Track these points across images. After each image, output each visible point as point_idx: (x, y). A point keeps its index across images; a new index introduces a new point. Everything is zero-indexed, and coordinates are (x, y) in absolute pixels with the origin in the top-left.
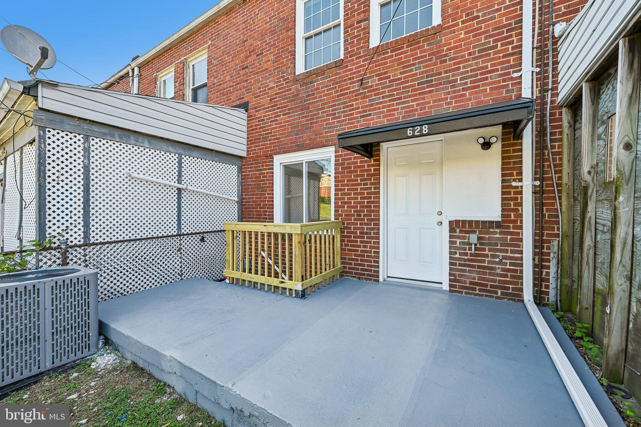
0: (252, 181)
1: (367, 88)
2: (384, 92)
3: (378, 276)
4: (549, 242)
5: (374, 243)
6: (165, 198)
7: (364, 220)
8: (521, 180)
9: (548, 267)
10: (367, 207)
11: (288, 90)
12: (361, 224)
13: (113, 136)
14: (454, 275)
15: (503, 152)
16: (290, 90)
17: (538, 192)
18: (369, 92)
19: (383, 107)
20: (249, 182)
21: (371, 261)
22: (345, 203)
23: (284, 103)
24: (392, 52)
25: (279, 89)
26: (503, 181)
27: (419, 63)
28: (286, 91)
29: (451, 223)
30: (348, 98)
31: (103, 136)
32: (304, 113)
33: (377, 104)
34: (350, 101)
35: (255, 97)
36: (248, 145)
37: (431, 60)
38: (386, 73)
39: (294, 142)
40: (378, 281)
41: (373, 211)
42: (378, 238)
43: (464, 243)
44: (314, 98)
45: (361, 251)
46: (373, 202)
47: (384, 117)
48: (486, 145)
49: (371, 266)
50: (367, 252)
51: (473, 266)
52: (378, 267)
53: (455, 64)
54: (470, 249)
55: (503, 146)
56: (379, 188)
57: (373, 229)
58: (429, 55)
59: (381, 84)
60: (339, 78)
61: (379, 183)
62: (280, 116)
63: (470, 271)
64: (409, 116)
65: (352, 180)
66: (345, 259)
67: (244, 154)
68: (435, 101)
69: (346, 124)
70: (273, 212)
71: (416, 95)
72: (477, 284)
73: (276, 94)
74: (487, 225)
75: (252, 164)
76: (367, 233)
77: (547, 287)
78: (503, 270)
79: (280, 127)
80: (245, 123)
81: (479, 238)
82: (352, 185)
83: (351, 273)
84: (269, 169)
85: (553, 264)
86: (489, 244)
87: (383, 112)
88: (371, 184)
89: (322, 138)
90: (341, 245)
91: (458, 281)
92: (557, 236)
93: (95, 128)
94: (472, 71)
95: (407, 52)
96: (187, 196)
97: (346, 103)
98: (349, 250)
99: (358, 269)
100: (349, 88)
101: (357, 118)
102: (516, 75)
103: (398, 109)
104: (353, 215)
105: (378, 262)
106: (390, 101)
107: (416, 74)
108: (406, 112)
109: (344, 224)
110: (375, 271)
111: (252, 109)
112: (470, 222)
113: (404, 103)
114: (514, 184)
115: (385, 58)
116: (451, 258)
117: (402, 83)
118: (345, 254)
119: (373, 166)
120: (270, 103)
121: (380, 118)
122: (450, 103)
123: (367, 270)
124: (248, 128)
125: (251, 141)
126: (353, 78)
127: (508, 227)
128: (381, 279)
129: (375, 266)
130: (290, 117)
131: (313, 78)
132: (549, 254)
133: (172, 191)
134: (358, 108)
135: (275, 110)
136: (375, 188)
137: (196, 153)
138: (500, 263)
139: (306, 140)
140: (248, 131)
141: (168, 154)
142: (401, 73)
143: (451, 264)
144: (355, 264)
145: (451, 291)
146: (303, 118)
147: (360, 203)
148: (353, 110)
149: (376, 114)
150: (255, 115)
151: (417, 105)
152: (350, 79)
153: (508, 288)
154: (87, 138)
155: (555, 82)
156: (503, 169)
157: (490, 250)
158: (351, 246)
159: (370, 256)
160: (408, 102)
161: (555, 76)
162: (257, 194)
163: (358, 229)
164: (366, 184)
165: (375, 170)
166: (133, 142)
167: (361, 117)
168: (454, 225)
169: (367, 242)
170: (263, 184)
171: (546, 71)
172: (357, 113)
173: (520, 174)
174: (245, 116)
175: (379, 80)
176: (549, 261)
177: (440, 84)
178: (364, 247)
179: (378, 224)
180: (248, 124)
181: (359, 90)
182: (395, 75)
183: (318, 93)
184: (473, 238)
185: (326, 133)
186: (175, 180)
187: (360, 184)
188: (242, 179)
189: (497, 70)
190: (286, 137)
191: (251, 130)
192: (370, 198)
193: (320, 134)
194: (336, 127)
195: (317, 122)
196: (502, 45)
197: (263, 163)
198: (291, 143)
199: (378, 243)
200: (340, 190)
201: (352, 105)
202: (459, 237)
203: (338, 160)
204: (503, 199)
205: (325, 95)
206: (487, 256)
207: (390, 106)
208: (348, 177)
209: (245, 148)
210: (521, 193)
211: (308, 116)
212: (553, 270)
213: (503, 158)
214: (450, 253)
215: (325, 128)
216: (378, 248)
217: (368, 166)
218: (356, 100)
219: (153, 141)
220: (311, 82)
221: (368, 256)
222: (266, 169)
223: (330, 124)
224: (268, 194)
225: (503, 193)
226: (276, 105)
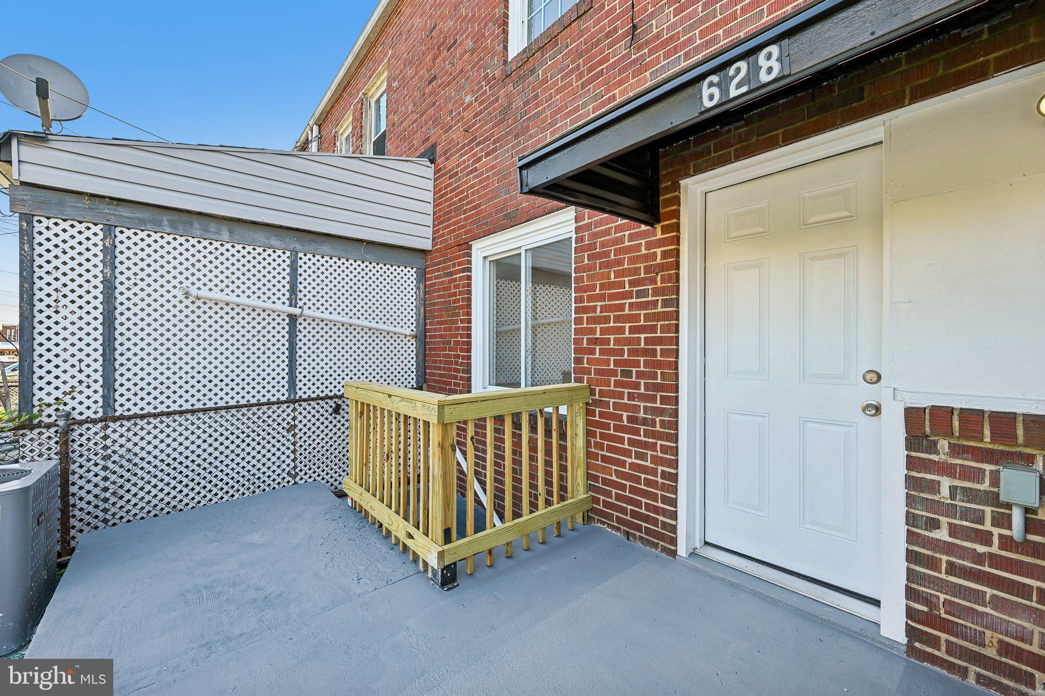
0: (438, 297)
1: (646, 44)
2: (690, 41)
3: (674, 541)
5: (664, 449)
6: (264, 332)
7: (637, 386)
10: (645, 352)
11: (493, 103)
12: (631, 397)
13: (158, 223)
14: (928, 601)
16: (497, 99)
18: (651, 52)
21: (654, 497)
22: (595, 341)
23: (487, 131)
25: (480, 104)
28: (490, 105)
29: (913, 414)
30: (604, 82)
31: (140, 225)
34: (607, 89)
35: (445, 132)
36: (434, 226)
39: (503, 209)
40: (674, 553)
41: (659, 365)
42: (674, 439)
43: (972, 496)
44: (537, 106)
45: (633, 466)
46: (660, 341)
49: (656, 510)
50: (644, 470)
51: (1019, 589)
52: (673, 514)
54: (1002, 521)
56: (676, 303)
57: (660, 412)
59: (681, 22)
60: (585, 42)
61: (677, 291)
62: (480, 159)
63: (999, 605)
65: (612, 285)
66: (596, 479)
67: (427, 245)
72: (1039, 663)
73: (474, 116)
75: (440, 263)
76: (644, 422)
79: (481, 182)
80: (430, 185)
83: (609, 517)
84: (463, 270)
88: (656, 292)
91: (946, 627)
93: (124, 212)
96: (309, 328)
97: (598, 94)
98: (605, 459)
99: (624, 511)
100: (606, 59)
104: (614, 373)
109: (593, 392)
110: (664, 525)
111: (440, 156)
112: (1003, 420)
118: (596, 468)
119: (661, 243)
120: (465, 138)
123: (646, 519)
124: (435, 193)
125: (439, 219)
126: (616, 30)
128: (682, 551)
129: (664, 512)
130: (496, 158)
131: (534, 61)
133: (279, 320)
135: (472, 149)
136: (667, 303)
137: (326, 248)
139: (521, 202)
140: (435, 200)
141: (270, 251)
144: (618, 497)
145: (912, 651)
147: (628, 341)
150: (445, 167)
152: (609, 35)
154: (109, 230)
158: (611, 449)
159: (653, 484)
162: (446, 322)
163: (625, 407)
164: (643, 294)
165: (665, 255)
166: (199, 233)
168: (926, 426)
169: (645, 445)
170: (454, 302)
174: (430, 172)
178: (640, 456)
179: (675, 401)
180: (435, 187)
181: (628, 56)
183: (546, 90)
184: (1017, 481)
186: (284, 299)
187: (629, 295)
188: (425, 293)
190: (490, 200)
191: (439, 195)
192: (653, 329)
197: (455, 258)
198: (498, 212)
199: (675, 451)
200: (585, 310)
201: (612, 97)
202: (947, 469)
203: (583, 239)
205: (558, 92)
208: (603, 276)
209: (429, 232)
211: (526, 146)
216: (675, 464)
217: (648, 246)
218: (619, 82)
219: (239, 230)
220: (533, 72)
221: (647, 482)
222: (460, 272)
224: (462, 321)
226: (475, 139)
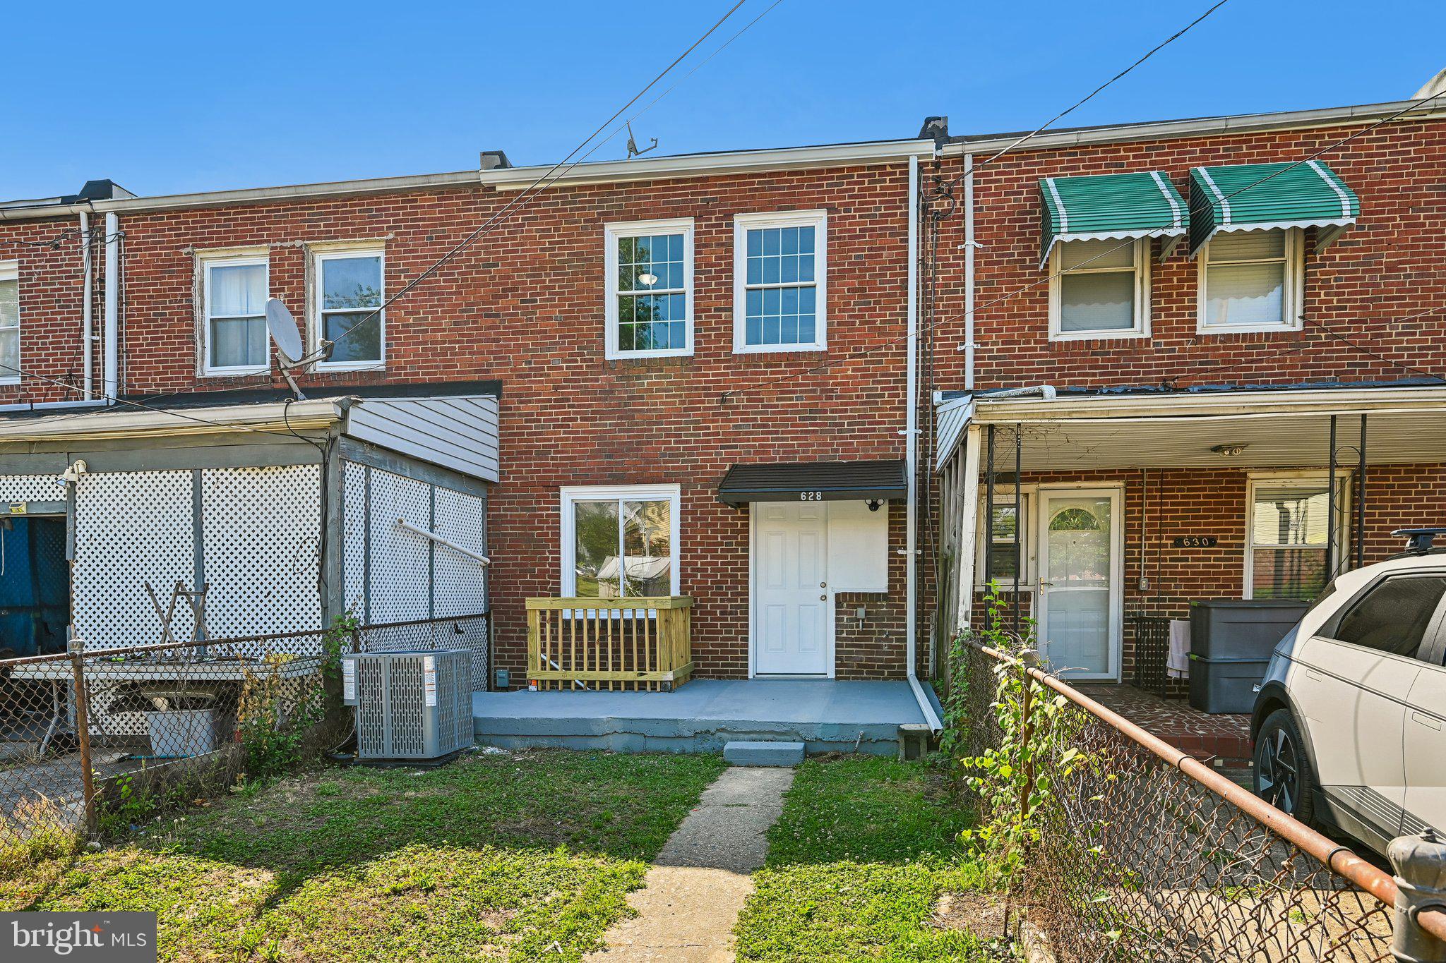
0: (512, 528)
1: (731, 407)
2: (755, 419)
3: (747, 672)
4: (929, 613)
5: (742, 626)
7: (726, 594)
8: (905, 548)
9: (928, 640)
10: (731, 576)
11: (591, 380)
12: (722, 600)
14: (841, 659)
15: (890, 516)
16: (597, 380)
17: (920, 561)
18: (733, 414)
19: (755, 440)
20: (506, 529)
21: (736, 652)
22: (698, 570)
23: (582, 400)
24: (766, 366)
25: (573, 374)
26: (890, 548)
27: (801, 392)
28: (586, 380)
29: (837, 595)
30: (702, 415)
32: (623, 424)
33: (746, 433)
34: (705, 421)
35: (517, 376)
36: (501, 460)
37: (815, 391)
38: (758, 393)
39: (605, 470)
40: (747, 678)
41: (740, 582)
42: (747, 619)
43: (851, 620)
44: (643, 404)
45: (723, 639)
46: (740, 570)
47: (755, 453)
48: (874, 506)
49: (737, 659)
50: (730, 639)
51: (861, 646)
52: (747, 659)
53: (842, 404)
54: (858, 626)
55: (890, 509)
56: (747, 550)
57: (740, 607)
58: (813, 384)
59: (751, 407)
60: (687, 383)
61: (748, 544)
62: (575, 419)
63: (857, 653)
64: (788, 458)
65: (709, 538)
66: (697, 652)
67: (494, 477)
68: (819, 445)
69: (698, 454)
70: (559, 583)
71: (797, 432)
72: (865, 666)
73: (565, 381)
74: (874, 597)
75: (515, 497)
76: (731, 613)
77: (927, 661)
78: (890, 647)
79: (574, 439)
80: (495, 420)
81: (867, 613)
82: (709, 544)
83: (707, 672)
84: (553, 509)
85: (931, 636)
86: (876, 619)
87: (754, 446)
88: (737, 544)
89: (659, 468)
90: (692, 632)
91: (845, 665)
92: (934, 607)
94: (860, 417)
95: (785, 372)
96: (438, 552)
97: (698, 422)
98: (703, 639)
99: (717, 665)
100: (702, 402)
101: (716, 448)
102: (901, 433)
103: (773, 446)
104: (711, 588)
105: (746, 652)
106: (763, 433)
107: (797, 405)
108: (784, 452)
109: (695, 600)
110: (742, 665)
111: (508, 396)
112: (858, 594)
113: (783, 439)
114: (900, 552)
115: (756, 373)
116: (837, 639)
117: (779, 413)
118: (699, 645)
119: (740, 518)
120: (552, 394)
121: (749, 453)
122: (836, 450)
123: (731, 665)
124: (501, 428)
125: (506, 455)
126: (709, 388)
127: (894, 600)
128: (750, 676)
129: (742, 659)
130: (595, 425)
131: (640, 371)
132: (928, 626)
133: (426, 545)
134: (718, 434)
135: (564, 407)
136: (743, 550)
137: (446, 482)
138: (887, 639)
139: (629, 469)
140: (501, 435)
142: (778, 399)
143: (837, 646)
144: (713, 659)
145: (837, 678)
146: (620, 431)
147: (720, 570)
148: (709, 435)
149: (743, 447)
150: (518, 408)
151: (799, 445)
152: (704, 388)
153: (893, 667)
155: (934, 449)
156: (890, 535)
157: (877, 626)
158: (707, 632)
159: (736, 645)
160: (787, 439)
161: (935, 442)
162: (526, 552)
163: (719, 606)
164: (731, 544)
165: (742, 525)
167: (722, 447)
168: (841, 599)
169: (731, 626)
170: (539, 535)
171: (927, 435)
172: (715, 441)
173: (905, 541)
174: (494, 407)
175: (748, 400)
176: (928, 633)
177: (826, 425)
178: (726, 632)
179: (747, 600)
180: (500, 422)
181: (718, 408)
182: (769, 400)
183: (650, 397)
184: (861, 612)
185: (665, 462)
187: (721, 544)
188: (489, 523)
189: (884, 423)
190: (589, 457)
191: (506, 435)
192: (736, 563)
193: (656, 462)
194: (683, 455)
195: (648, 443)
196: (890, 396)
197: (538, 496)
198: (599, 470)
199: (747, 626)
200: (690, 551)
201: (708, 428)
202: (845, 613)
203: (686, 506)
204: (890, 568)
205: (663, 403)
206: (874, 633)
207: (763, 439)
208: (703, 531)
209: (495, 465)
210: (905, 562)
211: (632, 430)
212: (931, 644)
213: (890, 523)
214: (837, 632)
215: (665, 455)
216: (747, 632)
217: (733, 519)
218: (713, 421)
220: (638, 378)
221: (732, 645)
222: (548, 509)
223: (672, 449)
224: (550, 552)
225: (890, 562)
226: (568, 400)
